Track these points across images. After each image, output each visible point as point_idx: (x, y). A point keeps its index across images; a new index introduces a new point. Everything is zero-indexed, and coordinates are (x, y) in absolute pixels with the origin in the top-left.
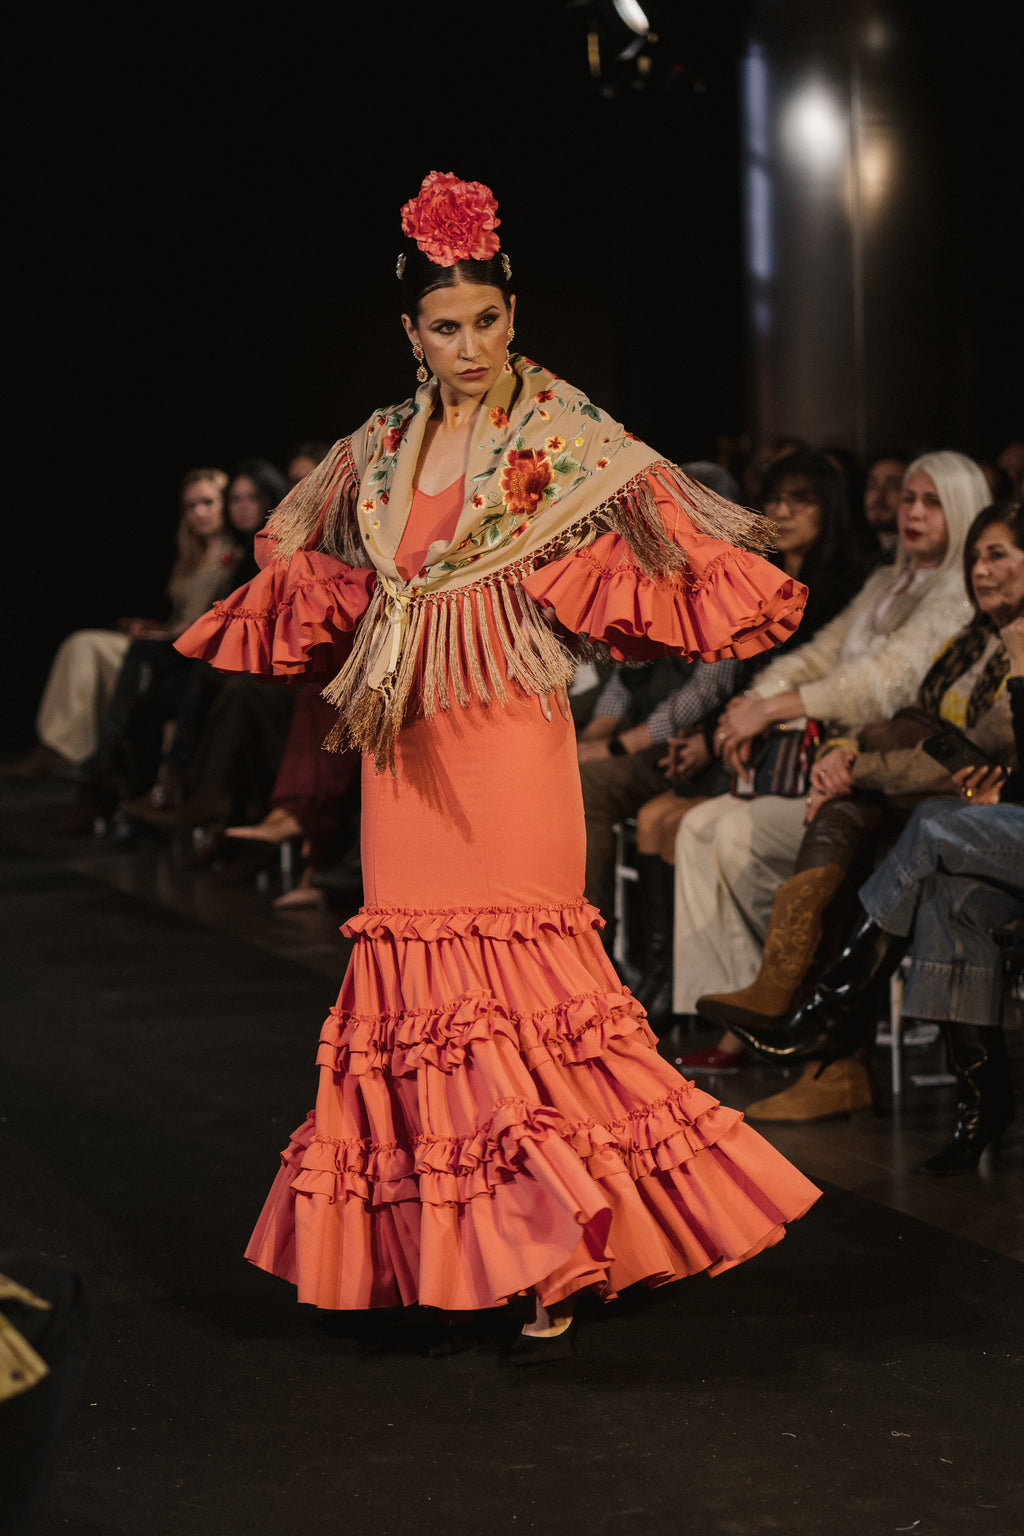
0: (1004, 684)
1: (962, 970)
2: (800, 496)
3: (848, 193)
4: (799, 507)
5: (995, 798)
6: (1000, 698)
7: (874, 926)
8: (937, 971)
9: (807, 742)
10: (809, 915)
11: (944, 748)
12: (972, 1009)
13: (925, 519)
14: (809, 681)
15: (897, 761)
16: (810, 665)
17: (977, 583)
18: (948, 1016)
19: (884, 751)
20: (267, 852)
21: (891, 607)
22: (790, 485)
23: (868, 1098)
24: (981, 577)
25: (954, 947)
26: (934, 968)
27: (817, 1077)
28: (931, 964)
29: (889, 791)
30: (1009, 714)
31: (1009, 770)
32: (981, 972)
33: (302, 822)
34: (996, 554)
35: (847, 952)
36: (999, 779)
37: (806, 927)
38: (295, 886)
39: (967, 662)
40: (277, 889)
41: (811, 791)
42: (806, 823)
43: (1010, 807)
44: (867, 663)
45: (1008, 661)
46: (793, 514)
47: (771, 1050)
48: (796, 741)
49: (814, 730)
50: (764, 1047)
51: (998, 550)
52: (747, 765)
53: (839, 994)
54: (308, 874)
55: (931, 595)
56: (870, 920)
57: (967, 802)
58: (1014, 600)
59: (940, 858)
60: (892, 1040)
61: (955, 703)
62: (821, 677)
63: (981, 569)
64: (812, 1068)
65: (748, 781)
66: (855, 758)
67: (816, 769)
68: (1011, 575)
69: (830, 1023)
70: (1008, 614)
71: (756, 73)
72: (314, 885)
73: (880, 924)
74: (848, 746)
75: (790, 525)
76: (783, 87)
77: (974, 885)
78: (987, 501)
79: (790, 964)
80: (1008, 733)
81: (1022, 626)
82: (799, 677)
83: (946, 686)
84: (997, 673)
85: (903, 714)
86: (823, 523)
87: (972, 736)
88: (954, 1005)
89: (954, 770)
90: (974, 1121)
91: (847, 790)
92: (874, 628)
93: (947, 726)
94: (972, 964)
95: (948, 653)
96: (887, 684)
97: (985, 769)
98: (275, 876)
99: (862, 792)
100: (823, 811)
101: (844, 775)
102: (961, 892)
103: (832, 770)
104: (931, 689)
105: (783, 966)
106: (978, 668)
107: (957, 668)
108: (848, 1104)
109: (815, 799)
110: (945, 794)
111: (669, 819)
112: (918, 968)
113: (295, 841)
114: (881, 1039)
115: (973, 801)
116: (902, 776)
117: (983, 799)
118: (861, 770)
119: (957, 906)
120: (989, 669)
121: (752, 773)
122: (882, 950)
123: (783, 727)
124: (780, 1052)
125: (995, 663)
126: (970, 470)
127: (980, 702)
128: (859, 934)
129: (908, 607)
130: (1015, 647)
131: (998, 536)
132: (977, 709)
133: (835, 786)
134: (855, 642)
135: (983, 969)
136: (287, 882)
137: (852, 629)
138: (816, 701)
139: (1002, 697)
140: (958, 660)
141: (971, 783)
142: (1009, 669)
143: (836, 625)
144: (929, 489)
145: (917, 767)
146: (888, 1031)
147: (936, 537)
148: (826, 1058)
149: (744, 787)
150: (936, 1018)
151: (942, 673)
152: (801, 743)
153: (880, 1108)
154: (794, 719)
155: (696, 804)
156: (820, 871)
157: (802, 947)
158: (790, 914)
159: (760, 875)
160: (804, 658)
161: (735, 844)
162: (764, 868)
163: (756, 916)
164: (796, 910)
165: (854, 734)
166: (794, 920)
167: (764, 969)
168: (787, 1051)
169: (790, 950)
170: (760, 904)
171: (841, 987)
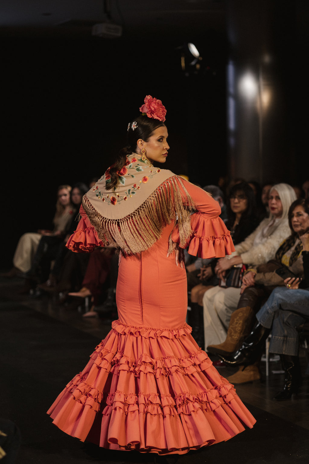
0: (301, 253)
1: (287, 339)
2: (241, 197)
3: (258, 106)
4: (241, 200)
5: (297, 287)
6: (299, 257)
7: (260, 325)
8: (279, 339)
9: (242, 271)
10: (241, 322)
11: (282, 272)
12: (290, 351)
13: (276, 204)
14: (243, 253)
15: (268, 276)
16: (244, 248)
17: (293, 223)
18: (282, 352)
19: (264, 273)
20: (81, 300)
21: (268, 230)
22: (238, 193)
23: (258, 377)
24: (295, 222)
25: (284, 332)
26: (278, 338)
27: (243, 370)
28: (277, 337)
29: (266, 285)
30: (302, 262)
31: (301, 279)
32: (292, 339)
33: (91, 291)
34: (299, 215)
35: (252, 333)
36: (298, 282)
37: (240, 325)
38: (89, 310)
39: (290, 247)
40: (84, 311)
41: (243, 284)
42: (241, 294)
43: (301, 290)
44: (260, 246)
45: (302, 246)
46: (239, 202)
47: (229, 362)
48: (239, 270)
49: (244, 267)
50: (227, 361)
51: (300, 213)
52: (224, 277)
53: (250, 345)
54: (93, 307)
55: (280, 226)
56: (259, 323)
57: (288, 288)
58: (305, 228)
59: (280, 305)
60: (266, 360)
61: (286, 259)
62: (247, 251)
63: (295, 219)
64: (242, 368)
65: (224, 282)
66: (256, 275)
67: (244, 278)
68: (304, 221)
69: (247, 354)
70: (303, 232)
71: (231, 69)
72: (95, 311)
73: (262, 325)
74: (254, 271)
75: (238, 205)
76: (239, 74)
77: (290, 313)
78: (295, 198)
79: (235, 336)
80: (302, 268)
81: (306, 236)
82: (240, 251)
83: (283, 254)
84: (298, 250)
85: (271, 262)
86: (248, 205)
87: (291, 269)
88: (284, 349)
89: (285, 279)
90: (290, 384)
91: (253, 284)
92: (263, 236)
93: (283, 265)
94: (289, 337)
95: (284, 244)
96: (267, 251)
97: (294, 279)
98: (83, 308)
99: (257, 285)
100: (246, 290)
101: (252, 280)
102: (286, 316)
103: (248, 278)
104: (279, 254)
105: (233, 337)
106: (293, 249)
107: (287, 248)
108: (252, 379)
109: (244, 287)
110: (282, 285)
111: (201, 293)
112: (273, 338)
113: (89, 297)
114: (263, 359)
115: (290, 288)
116: (270, 280)
117: (294, 288)
118: (257, 278)
119: (285, 320)
120: (296, 249)
121: (226, 280)
122: (263, 332)
123: (235, 266)
124: (232, 363)
125: (298, 247)
126: (289, 189)
127: (293, 258)
128: (256, 328)
129: (273, 230)
130: (305, 242)
131: (299, 209)
132: (292, 261)
133: (249, 283)
134: (257, 240)
135: (293, 339)
136: (87, 309)
137: (256, 237)
138: (246, 258)
139: (300, 257)
140: (286, 246)
141: (290, 282)
142: (302, 249)
143: (252, 236)
144: (277, 195)
145: (273, 277)
146: (265, 357)
147: (279, 209)
148: (245, 365)
149: (223, 284)
150: (279, 353)
151: (282, 249)
152: (240, 271)
153: (262, 380)
154: (239, 264)
155: (209, 288)
156: (244, 309)
157: (239, 331)
158: (235, 322)
159: (228, 312)
160: (242, 246)
161: (220, 302)
162: (229, 310)
163: (226, 324)
164: (237, 320)
165: (255, 267)
166: (237, 323)
167: (227, 338)
168: (234, 363)
169: (235, 332)
170: (227, 320)
171: (250, 343)
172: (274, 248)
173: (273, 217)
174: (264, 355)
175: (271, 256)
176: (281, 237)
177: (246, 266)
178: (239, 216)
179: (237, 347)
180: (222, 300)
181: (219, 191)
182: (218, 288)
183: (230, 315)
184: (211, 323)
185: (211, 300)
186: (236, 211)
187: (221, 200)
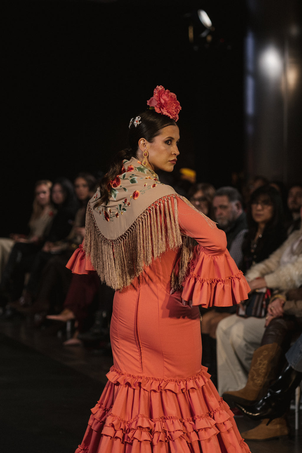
2: (265, 203)
3: (283, 87)
4: (266, 206)
7: (291, 368)
9: (266, 297)
10: (266, 362)
14: (268, 273)
15: (300, 304)
16: (267, 267)
19: (296, 300)
20: (62, 325)
22: (262, 198)
23: (286, 432)
27: (267, 424)
29: (297, 316)
33: (75, 314)
35: (280, 377)
37: (265, 366)
38: (72, 337)
40: (65, 339)
41: (268, 315)
42: (265, 326)
44: (289, 266)
46: (263, 209)
47: (251, 414)
48: (262, 296)
49: (269, 293)
53: (277, 393)
54: (77, 334)
56: (290, 365)
60: (296, 408)
62: (272, 272)
65: (243, 309)
66: (285, 303)
67: (270, 306)
69: (273, 404)
71: (250, 42)
72: (78, 338)
73: (293, 367)
74: (282, 297)
75: (261, 213)
76: (260, 48)
79: (258, 380)
82: (264, 272)
86: (274, 213)
91: (281, 315)
92: (293, 253)
96: (297, 273)
98: (64, 333)
99: (287, 316)
100: (272, 322)
101: (280, 309)
103: (275, 307)
105: (256, 381)
109: (269, 317)
111: (213, 322)
113: (72, 321)
114: (292, 407)
118: (287, 307)
121: (245, 307)
122: (294, 378)
123: (258, 291)
124: (254, 415)
128: (285, 371)
133: (277, 313)
134: (285, 258)
136: (69, 335)
137: (284, 254)
138: (270, 281)
143: (278, 252)
146: (294, 404)
149: (242, 312)
152: (264, 297)
153: (291, 436)
154: (262, 288)
155: (224, 317)
156: (270, 345)
157: (263, 375)
158: (259, 362)
159: (248, 348)
160: (266, 265)
161: (238, 336)
162: (249, 346)
163: (246, 363)
164: (261, 360)
165: (284, 293)
166: (260, 364)
167: (248, 382)
168: (256, 414)
169: (259, 375)
170: (247, 359)
171: (277, 391)
177: (271, 291)
178: (262, 226)
180: (241, 334)
181: (237, 194)
182: (234, 317)
183: (252, 352)
184: (226, 361)
185: (227, 333)
186: (258, 220)
187: (240, 205)
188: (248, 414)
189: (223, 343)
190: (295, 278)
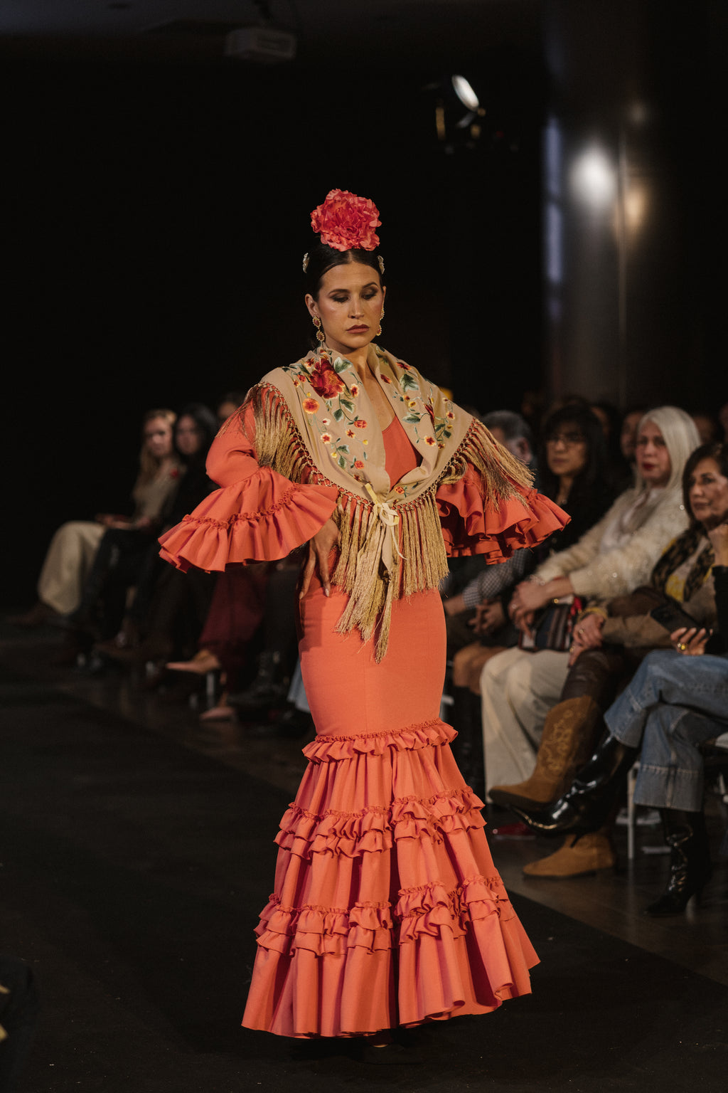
0: (710, 571)
1: (676, 772)
2: (571, 437)
3: (616, 223)
4: (572, 444)
5: (700, 651)
6: (707, 581)
7: (614, 740)
8: (658, 772)
9: (573, 612)
10: (569, 731)
11: (666, 615)
12: (682, 800)
13: (655, 455)
14: (576, 569)
15: (634, 624)
16: (577, 558)
17: (693, 501)
18: (665, 804)
19: (625, 616)
21: (634, 516)
22: (565, 428)
23: (609, 861)
24: (697, 496)
25: (670, 756)
26: (656, 770)
27: (572, 845)
28: (654, 768)
29: (628, 645)
30: (713, 592)
31: (711, 631)
32: (688, 774)
33: (221, 659)
34: (707, 480)
35: (595, 758)
36: (704, 637)
37: (567, 739)
38: (217, 703)
39: (685, 556)
40: (203, 706)
41: (574, 643)
42: (569, 666)
43: (710, 658)
44: (616, 554)
45: (713, 556)
46: (567, 449)
47: (541, 826)
48: (565, 611)
49: (578, 604)
50: (535, 824)
51: (709, 477)
52: (531, 627)
53: (589, 787)
54: (224, 698)
55: (662, 505)
56: (612, 734)
57: (681, 653)
58: (720, 512)
59: (661, 692)
60: (629, 821)
61: (676, 584)
62: (583, 566)
63: (697, 490)
64: (570, 839)
65: (531, 637)
66: (604, 621)
67: (577, 628)
68: (718, 495)
69: (582, 808)
70: (715, 522)
71: (553, 138)
72: (229, 704)
73: (618, 738)
74: (600, 612)
75: (564, 456)
76: (572, 148)
77: (685, 712)
78: (698, 443)
79: (555, 765)
80: (712, 605)
81: (721, 530)
82: (569, 567)
83: (670, 572)
84: (705, 563)
85: (639, 591)
86: (588, 455)
87: (687, 608)
88: (669, 796)
89: (672, 630)
90: (683, 879)
91: (597, 643)
92: (622, 530)
93: (670, 600)
94: (682, 768)
95: (672, 549)
96: (631, 567)
97: (693, 631)
98: (203, 698)
99: (608, 645)
100: (582, 658)
101: (597, 633)
103: (587, 630)
104: (660, 574)
105: (551, 767)
106: (693, 560)
107: (678, 560)
108: (595, 865)
109: (576, 649)
110: (666, 646)
111: (476, 663)
112: (644, 769)
113: (216, 673)
114: (620, 820)
115: (686, 653)
116: (637, 635)
117: (694, 652)
118: (608, 629)
119: (672, 727)
120: (700, 561)
122: (620, 756)
124: (546, 827)
125: (704, 556)
126: (685, 420)
127: (693, 584)
128: (604, 746)
129: (644, 515)
130: (719, 544)
131: (708, 467)
132: (691, 589)
133: (590, 640)
134: (609, 540)
135: (690, 772)
136: (211, 701)
137: (606, 532)
138: (581, 583)
139: (709, 580)
140: (679, 553)
141: (684, 639)
142: (713, 561)
143: (595, 531)
144: (657, 434)
145: (645, 628)
146: (626, 815)
147: (663, 467)
148: (578, 833)
149: (528, 642)
150: (657, 805)
151: (667, 563)
152: (569, 613)
153: (619, 868)
154: (566, 596)
155: (495, 653)
156: (578, 700)
157: (564, 754)
158: (556, 731)
159: (539, 708)
160: (572, 555)
161: (521, 686)
162: (541, 703)
163: (536, 736)
164: (560, 728)
165: (604, 604)
166: (559, 735)
167: (537, 768)
168: (552, 827)
169: (556, 755)
170: (538, 728)
171: (589, 782)
172: (649, 558)
173: (644, 485)
174: (623, 811)
175: (640, 577)
176: (663, 531)
178: (567, 483)
179: (560, 791)
180: (527, 682)
181: (521, 425)
182: (515, 652)
183: (544, 715)
184: (500, 734)
185: (500, 681)
186: (559, 470)
187: (526, 446)
188: (536, 827)
189: (493, 700)
190: (627, 576)
